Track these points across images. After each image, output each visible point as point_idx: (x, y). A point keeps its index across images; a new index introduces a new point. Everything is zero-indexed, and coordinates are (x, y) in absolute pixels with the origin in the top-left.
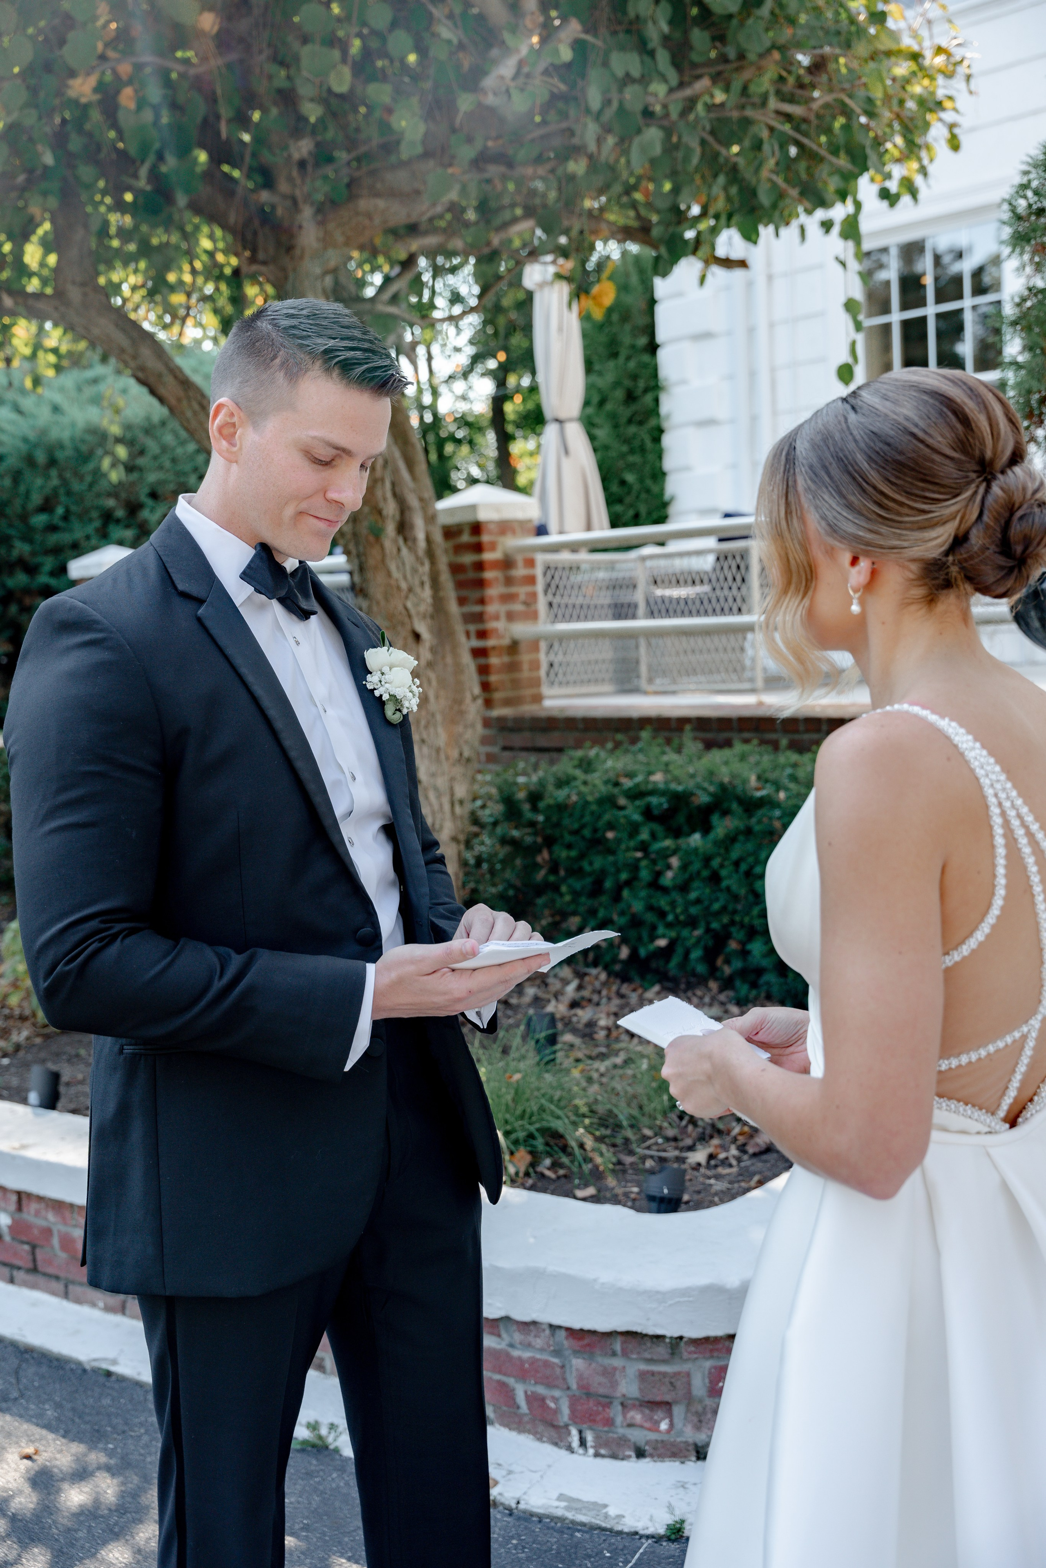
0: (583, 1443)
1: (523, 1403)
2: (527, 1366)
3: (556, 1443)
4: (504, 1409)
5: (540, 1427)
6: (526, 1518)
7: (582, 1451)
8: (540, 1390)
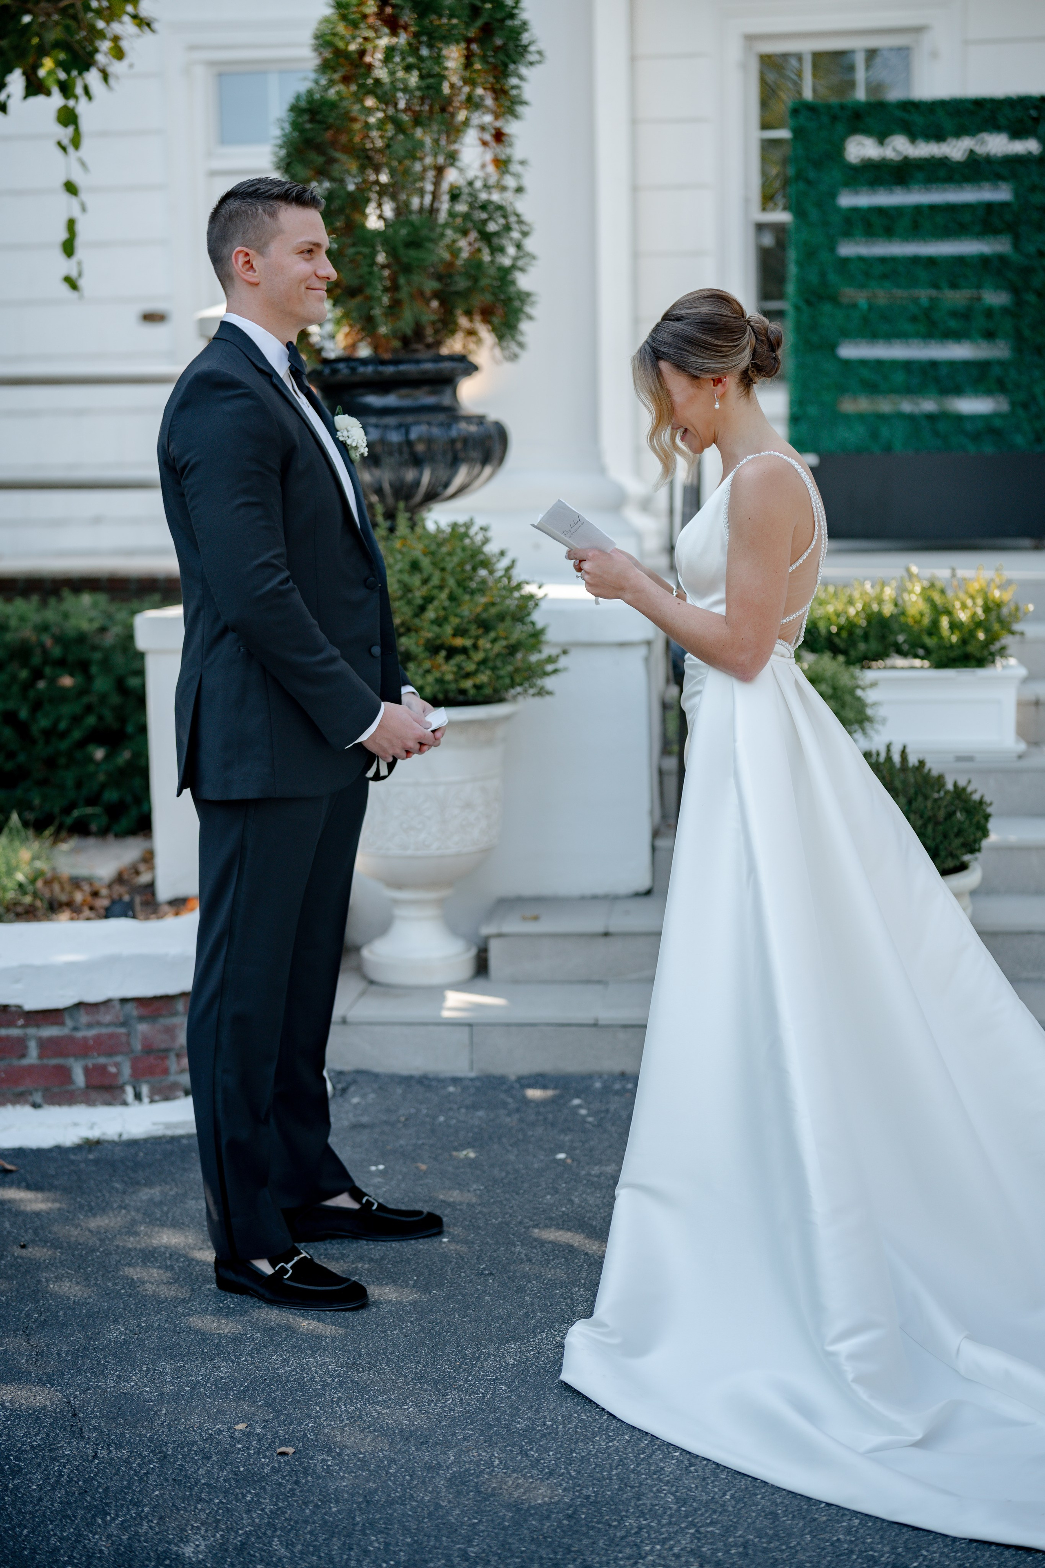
0: (138, 1097)
1: (79, 1078)
2: (91, 1042)
3: (109, 1104)
4: (56, 1090)
5: (94, 1095)
6: (133, 1143)
7: (137, 1102)
8: (102, 1060)
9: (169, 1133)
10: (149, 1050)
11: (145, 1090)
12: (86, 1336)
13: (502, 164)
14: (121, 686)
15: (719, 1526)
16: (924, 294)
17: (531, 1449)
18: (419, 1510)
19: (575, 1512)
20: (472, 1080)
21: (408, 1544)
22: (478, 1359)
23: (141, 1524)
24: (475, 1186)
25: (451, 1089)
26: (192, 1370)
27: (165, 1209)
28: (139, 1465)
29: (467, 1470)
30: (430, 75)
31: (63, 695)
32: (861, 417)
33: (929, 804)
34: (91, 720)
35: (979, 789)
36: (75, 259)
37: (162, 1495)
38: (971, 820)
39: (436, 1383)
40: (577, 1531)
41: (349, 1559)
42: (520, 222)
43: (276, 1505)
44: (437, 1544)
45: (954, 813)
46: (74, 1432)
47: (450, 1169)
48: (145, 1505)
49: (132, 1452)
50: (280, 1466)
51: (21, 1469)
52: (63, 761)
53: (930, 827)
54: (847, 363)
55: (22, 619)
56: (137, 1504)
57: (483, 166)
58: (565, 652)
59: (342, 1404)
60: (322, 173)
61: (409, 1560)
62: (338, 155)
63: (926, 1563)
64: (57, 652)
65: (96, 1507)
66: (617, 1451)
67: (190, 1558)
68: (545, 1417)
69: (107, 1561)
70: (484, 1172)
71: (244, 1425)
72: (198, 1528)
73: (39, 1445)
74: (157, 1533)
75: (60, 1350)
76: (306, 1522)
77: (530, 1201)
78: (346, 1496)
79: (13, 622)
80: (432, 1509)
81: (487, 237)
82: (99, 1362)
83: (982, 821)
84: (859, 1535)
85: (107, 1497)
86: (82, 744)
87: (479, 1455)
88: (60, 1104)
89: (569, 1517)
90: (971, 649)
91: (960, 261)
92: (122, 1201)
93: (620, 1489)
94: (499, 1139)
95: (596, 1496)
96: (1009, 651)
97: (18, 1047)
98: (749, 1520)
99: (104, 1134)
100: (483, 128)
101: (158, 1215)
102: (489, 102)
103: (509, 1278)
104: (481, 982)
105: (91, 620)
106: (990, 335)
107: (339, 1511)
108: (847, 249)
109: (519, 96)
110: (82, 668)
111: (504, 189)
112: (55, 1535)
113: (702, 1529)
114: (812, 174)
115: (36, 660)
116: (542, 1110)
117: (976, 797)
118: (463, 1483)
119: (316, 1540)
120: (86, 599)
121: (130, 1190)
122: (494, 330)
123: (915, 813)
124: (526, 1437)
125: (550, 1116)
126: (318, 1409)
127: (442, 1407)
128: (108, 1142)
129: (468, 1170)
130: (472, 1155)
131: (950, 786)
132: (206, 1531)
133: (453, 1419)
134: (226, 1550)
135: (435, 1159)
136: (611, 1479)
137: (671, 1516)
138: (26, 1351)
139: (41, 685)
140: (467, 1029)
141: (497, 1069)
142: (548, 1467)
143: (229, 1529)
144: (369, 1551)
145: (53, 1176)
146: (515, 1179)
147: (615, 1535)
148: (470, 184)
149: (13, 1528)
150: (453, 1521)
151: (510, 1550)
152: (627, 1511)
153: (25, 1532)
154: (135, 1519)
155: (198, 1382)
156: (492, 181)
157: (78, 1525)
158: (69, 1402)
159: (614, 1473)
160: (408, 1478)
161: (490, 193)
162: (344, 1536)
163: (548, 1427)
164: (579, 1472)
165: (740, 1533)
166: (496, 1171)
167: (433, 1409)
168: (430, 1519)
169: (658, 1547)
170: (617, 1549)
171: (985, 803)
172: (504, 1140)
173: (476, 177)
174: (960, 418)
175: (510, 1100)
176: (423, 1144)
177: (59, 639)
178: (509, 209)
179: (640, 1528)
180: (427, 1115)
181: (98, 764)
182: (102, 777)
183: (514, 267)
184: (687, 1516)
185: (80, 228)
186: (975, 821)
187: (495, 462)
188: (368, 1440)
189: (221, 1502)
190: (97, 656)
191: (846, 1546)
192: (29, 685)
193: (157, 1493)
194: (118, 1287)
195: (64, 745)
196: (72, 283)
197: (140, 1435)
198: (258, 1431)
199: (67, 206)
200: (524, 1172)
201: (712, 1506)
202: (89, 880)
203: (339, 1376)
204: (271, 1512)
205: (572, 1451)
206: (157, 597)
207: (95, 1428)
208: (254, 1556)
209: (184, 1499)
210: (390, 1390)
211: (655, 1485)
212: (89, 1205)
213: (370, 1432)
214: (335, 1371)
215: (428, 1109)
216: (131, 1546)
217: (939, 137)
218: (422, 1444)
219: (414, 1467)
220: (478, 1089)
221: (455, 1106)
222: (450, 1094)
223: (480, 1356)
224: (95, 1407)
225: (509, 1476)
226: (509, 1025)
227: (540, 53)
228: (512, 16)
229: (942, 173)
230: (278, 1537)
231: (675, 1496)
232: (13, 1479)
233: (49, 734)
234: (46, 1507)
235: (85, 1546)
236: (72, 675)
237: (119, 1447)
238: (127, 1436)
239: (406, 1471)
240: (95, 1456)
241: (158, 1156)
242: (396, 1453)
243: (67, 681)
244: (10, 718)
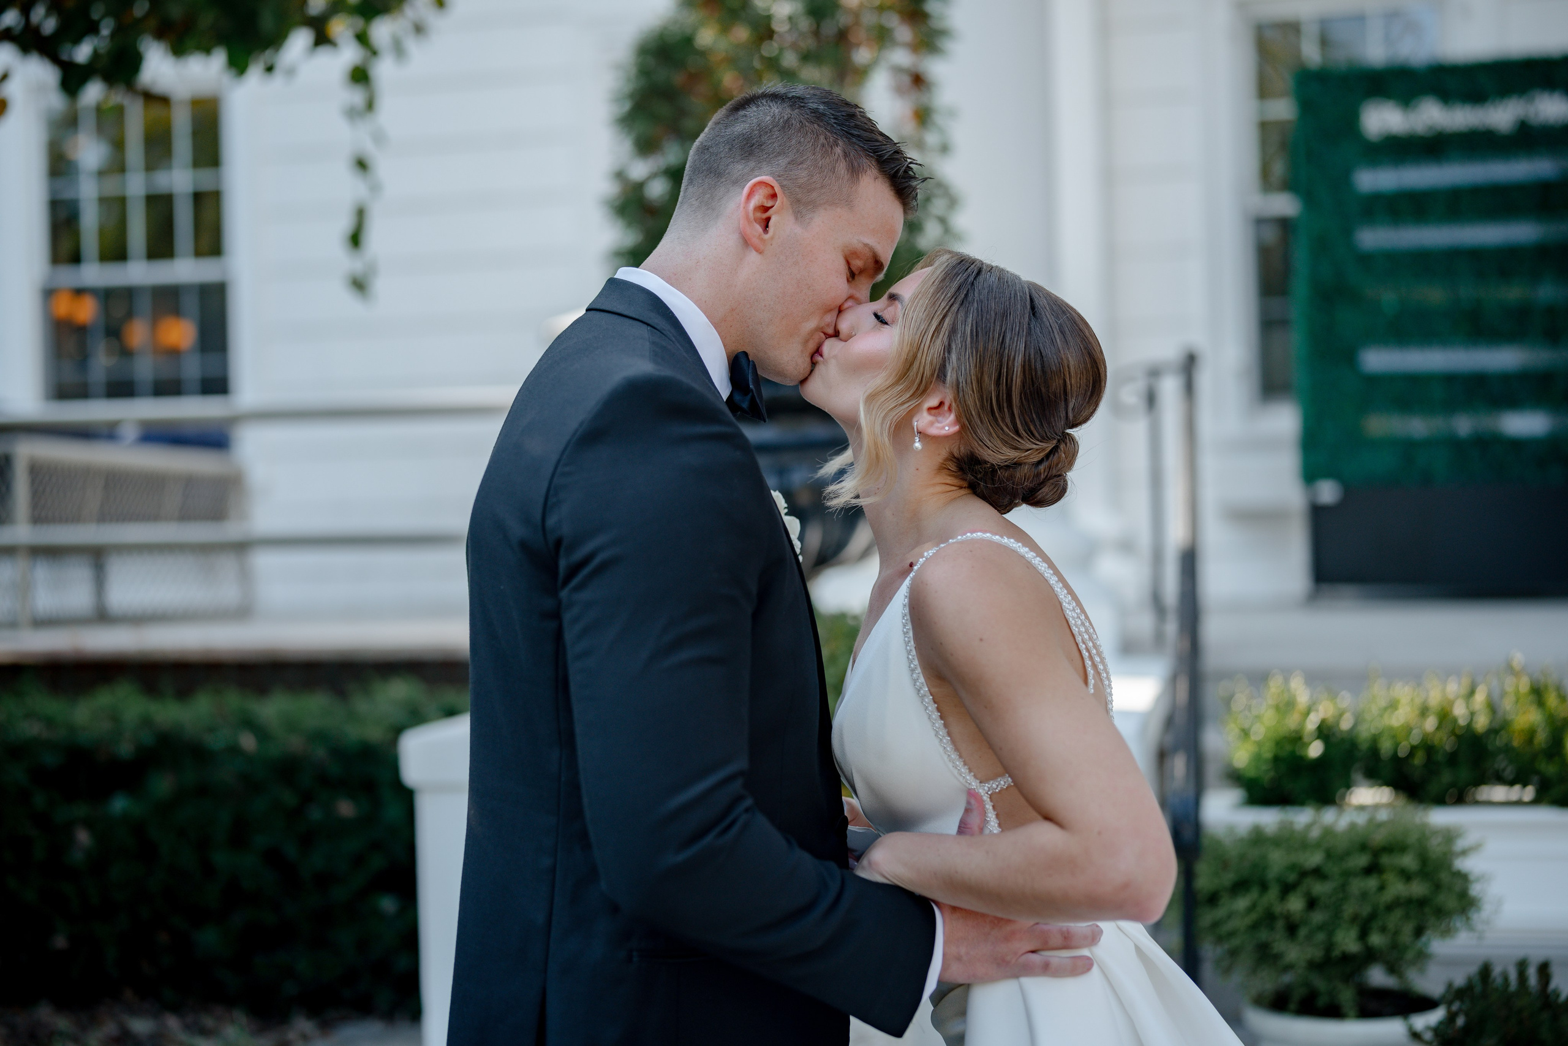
13: (922, 116)
31: (341, 828)
32: (1390, 442)
42: (945, 192)
52: (341, 915)
54: (1371, 377)
55: (293, 722)
62: (694, 104)
64: (335, 770)
79: (280, 728)
86: (365, 892)
91: (1508, 250)
100: (897, 70)
102: (903, 32)
108: (1368, 239)
110: (368, 788)
111: (924, 145)
114: (1324, 153)
115: (305, 780)
139: (315, 814)
177: (336, 752)
181: (387, 919)
182: (391, 938)
192: (297, 813)
195: (342, 894)
196: (359, 285)
199: (354, 188)
217: (1479, 100)
233: (323, 878)
236: (353, 800)
243: (346, 808)
244: (273, 857)
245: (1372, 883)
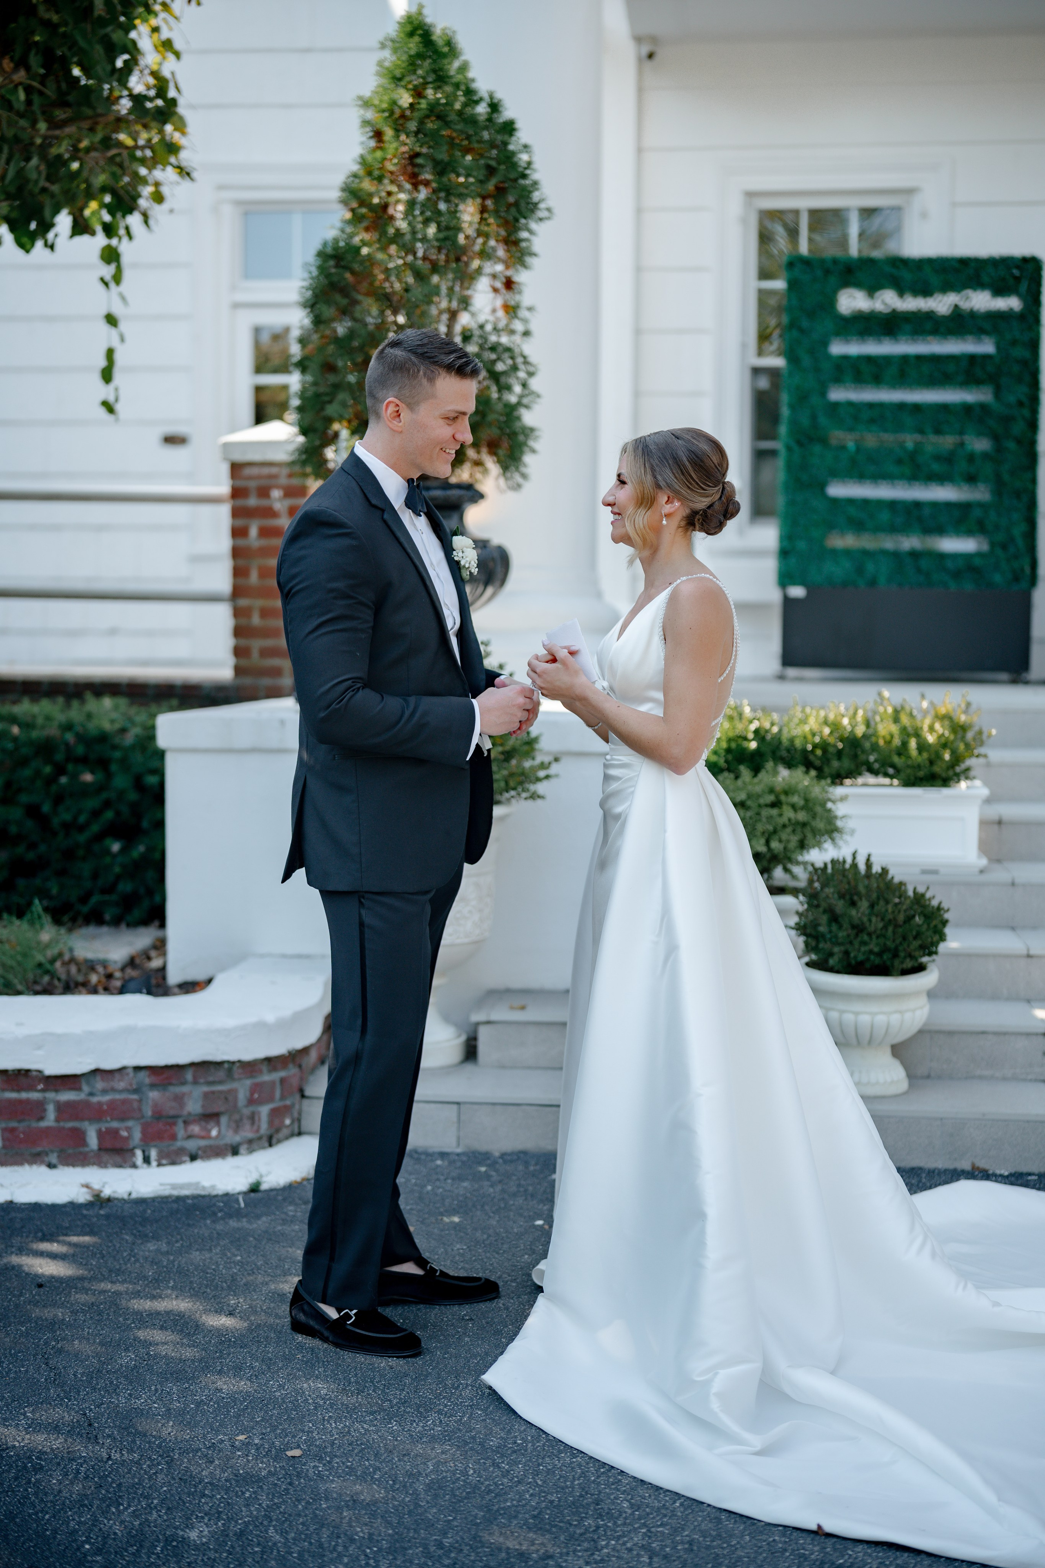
0: (147, 1160)
1: (93, 1141)
2: (105, 1107)
3: (120, 1166)
4: (70, 1151)
5: (105, 1157)
6: (142, 1202)
7: (145, 1165)
8: (115, 1124)
9: (175, 1193)
10: (158, 1115)
11: (153, 1154)
12: (99, 1361)
13: (511, 310)
14: (138, 784)
15: (668, 1527)
16: (910, 440)
17: (503, 1462)
18: (401, 1508)
19: (539, 1513)
20: (458, 1155)
21: (389, 1535)
22: (457, 1388)
23: (151, 1513)
24: (458, 1246)
25: (439, 1162)
26: (197, 1391)
27: (172, 1258)
28: (149, 1466)
29: (444, 1477)
30: (448, 228)
31: (86, 791)
32: (848, 553)
33: (890, 908)
34: (109, 815)
35: (937, 897)
36: (112, 386)
37: (169, 1491)
38: (929, 925)
39: (419, 1406)
40: (541, 1529)
41: (337, 1545)
42: (526, 362)
43: (272, 1500)
44: (416, 1536)
45: (914, 916)
46: (90, 1438)
47: (436, 1231)
48: (155, 1498)
49: (142, 1456)
50: (276, 1470)
51: (42, 1467)
52: (81, 852)
53: (890, 929)
54: (835, 502)
55: (48, 718)
56: (146, 1497)
57: (494, 311)
58: (556, 760)
59: (332, 1422)
60: (344, 312)
61: (390, 1547)
62: (360, 297)
63: (850, 1560)
64: (80, 750)
65: (110, 1498)
66: (580, 1465)
67: (194, 1540)
68: (516, 1437)
69: (121, 1542)
70: (467, 1234)
71: (244, 1437)
72: (202, 1518)
73: (58, 1448)
74: (165, 1521)
75: (76, 1372)
76: (299, 1515)
77: (510, 1260)
78: (335, 1495)
79: (40, 721)
80: (412, 1507)
81: (495, 376)
82: (112, 1383)
83: (940, 926)
84: (793, 1537)
85: (120, 1490)
86: (100, 837)
87: (456, 1466)
88: (74, 1166)
89: (534, 1517)
90: (937, 769)
91: (944, 408)
92: (132, 1250)
93: (581, 1496)
94: (482, 1206)
95: (559, 1501)
96: (972, 773)
97: (38, 1110)
98: (696, 1523)
99: (114, 1192)
100: (494, 276)
101: (165, 1263)
102: (501, 252)
103: (487, 1323)
104: (469, 1067)
105: (112, 721)
106: (971, 479)
107: (328, 1508)
108: (838, 395)
109: (528, 248)
110: (102, 764)
111: (512, 332)
112: (73, 1520)
113: (653, 1530)
114: (805, 323)
115: (59, 757)
116: (523, 1182)
117: (935, 903)
118: (440, 1488)
119: (307, 1530)
120: (107, 702)
121: (140, 1242)
122: (499, 461)
123: (877, 916)
124: (498, 1453)
125: (530, 1188)
126: (311, 1425)
127: (423, 1427)
128: (117, 1199)
129: (453, 1232)
130: (456, 1219)
131: (910, 893)
132: (209, 1520)
133: (433, 1436)
134: (227, 1535)
135: (422, 1222)
136: (573, 1488)
137: (626, 1518)
138: (45, 1371)
139: (64, 780)
140: (455, 1107)
141: (483, 1147)
142: (517, 1477)
143: (229, 1519)
144: (355, 1539)
145: (67, 1228)
146: (496, 1241)
147: (575, 1532)
148: (481, 327)
149: (36, 1514)
150: (431, 1517)
151: (481, 1542)
152: (586, 1514)
153: (47, 1517)
154: (145, 1509)
155: (202, 1401)
156: (502, 324)
157: (94, 1513)
158: (85, 1414)
159: (577, 1482)
160: (391, 1482)
161: (499, 336)
162: (333, 1527)
163: (519, 1445)
164: (544, 1482)
165: (686, 1533)
166: (478, 1234)
167: (415, 1428)
168: (410, 1516)
169: (613, 1542)
170: (577, 1543)
171: (943, 909)
172: (487, 1208)
173: (487, 321)
174: (942, 557)
175: (493, 1173)
176: (411, 1209)
177: (81, 738)
178: (517, 350)
179: (598, 1527)
180: (416, 1184)
181: (114, 856)
182: (117, 869)
183: (519, 404)
184: (640, 1519)
185: (118, 357)
186: (932, 925)
187: (498, 583)
188: (356, 1451)
189: (222, 1497)
190: (117, 754)
191: (780, 1545)
192: (51, 780)
193: (165, 1489)
194: (129, 1322)
195: (82, 838)
196: (109, 407)
197: (149, 1442)
198: (256, 1441)
199: (106, 336)
200: (504, 1235)
201: (663, 1511)
202: (104, 964)
203: (330, 1399)
204: (267, 1506)
205: (539, 1465)
206: (175, 702)
207: (109, 1436)
208: (252, 1541)
209: (189, 1494)
210: (375, 1412)
211: (613, 1493)
212: (101, 1253)
213: (357, 1445)
214: (326, 1395)
215: (416, 1179)
216: (142, 1530)
217: (926, 292)
218: (404, 1455)
219: (396, 1474)
220: (463, 1162)
221: (442, 1178)
222: (438, 1166)
223: (458, 1386)
224: (108, 1418)
225: (482, 1484)
226: (494, 1104)
227: (549, 210)
228: (524, 176)
229: (929, 326)
230: (274, 1526)
231: (630, 1503)
232: (35, 1475)
233: (67, 827)
234: (66, 1498)
235: (100, 1529)
236: (93, 772)
237: (131, 1451)
238: (138, 1443)
239: (389, 1477)
240: (109, 1458)
241: (165, 1214)
242: (381, 1463)
243: (88, 777)
244: (33, 811)
245: (774, 812)
